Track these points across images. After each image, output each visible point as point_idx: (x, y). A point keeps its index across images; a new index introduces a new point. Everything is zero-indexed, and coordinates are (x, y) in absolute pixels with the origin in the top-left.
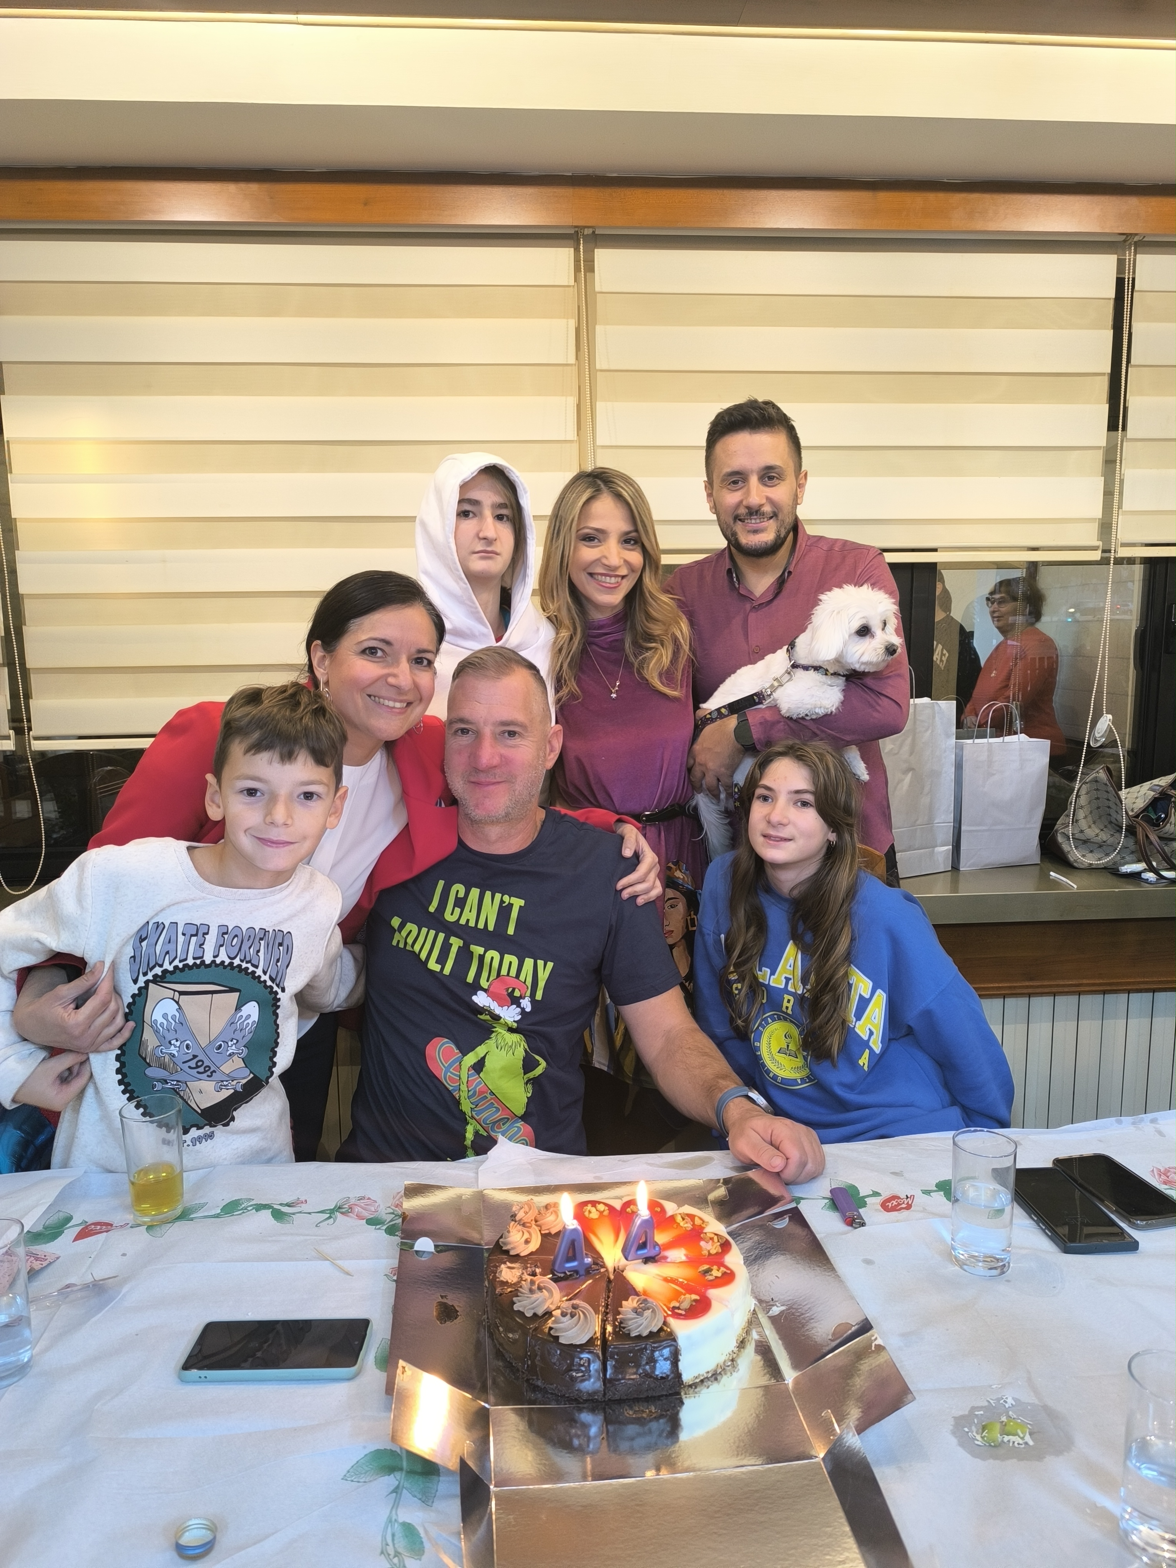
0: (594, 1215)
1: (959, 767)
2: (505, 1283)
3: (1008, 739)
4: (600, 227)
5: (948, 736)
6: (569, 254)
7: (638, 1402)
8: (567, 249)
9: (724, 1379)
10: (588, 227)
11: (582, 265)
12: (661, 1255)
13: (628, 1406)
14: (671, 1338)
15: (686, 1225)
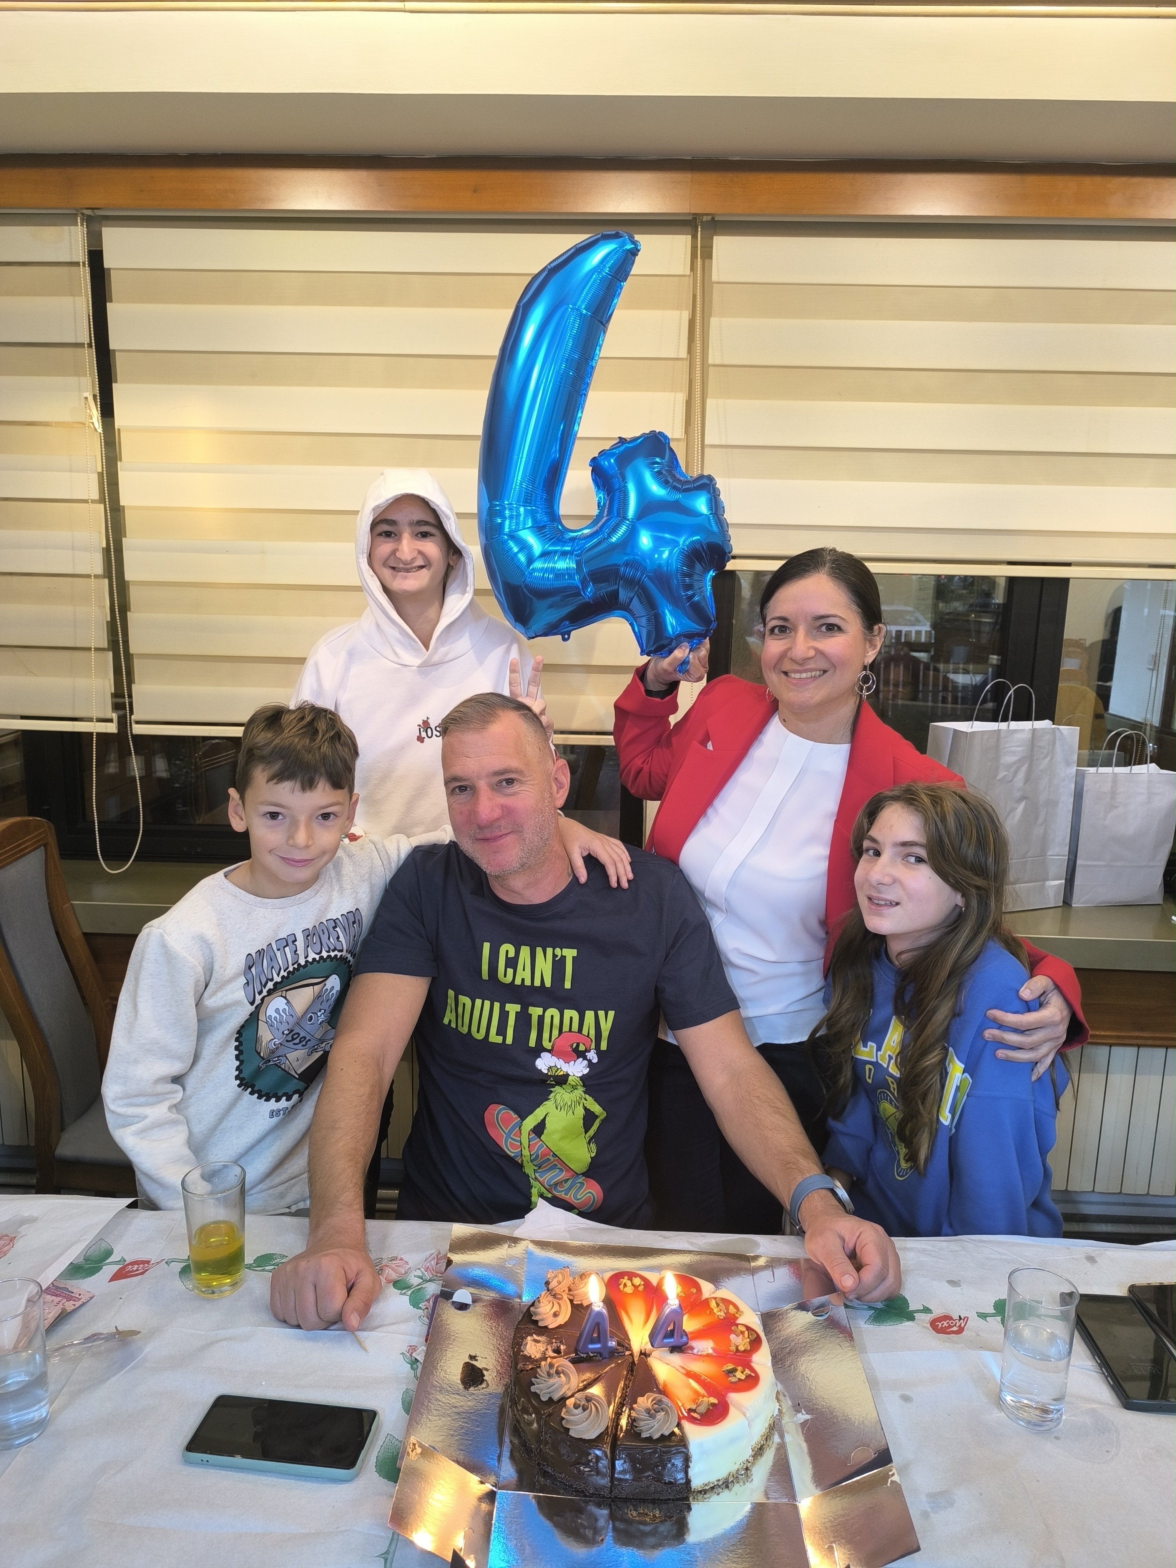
0: (629, 1289)
1: (1078, 796)
2: (528, 1359)
3: (1136, 769)
4: (719, 215)
5: (1068, 764)
6: (686, 242)
7: (644, 1502)
8: (684, 236)
9: (736, 1488)
10: (707, 215)
11: (699, 251)
12: (688, 1345)
13: (633, 1506)
14: (683, 1442)
15: (719, 1313)
